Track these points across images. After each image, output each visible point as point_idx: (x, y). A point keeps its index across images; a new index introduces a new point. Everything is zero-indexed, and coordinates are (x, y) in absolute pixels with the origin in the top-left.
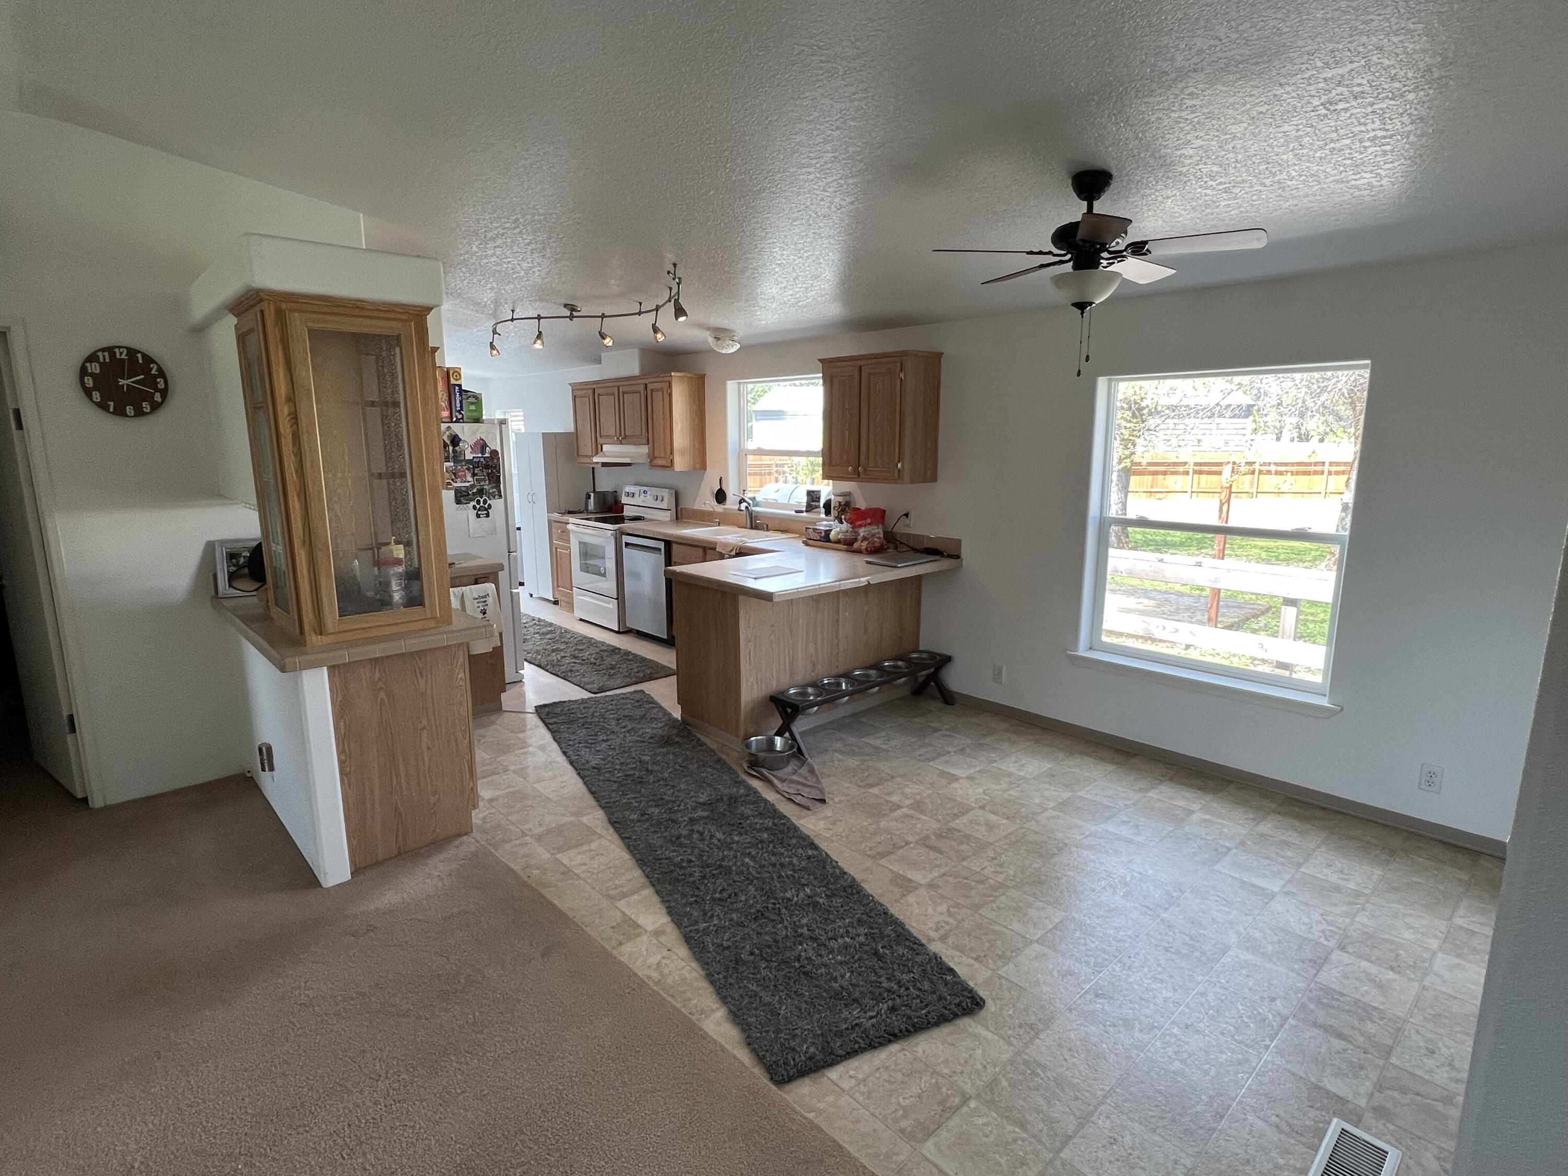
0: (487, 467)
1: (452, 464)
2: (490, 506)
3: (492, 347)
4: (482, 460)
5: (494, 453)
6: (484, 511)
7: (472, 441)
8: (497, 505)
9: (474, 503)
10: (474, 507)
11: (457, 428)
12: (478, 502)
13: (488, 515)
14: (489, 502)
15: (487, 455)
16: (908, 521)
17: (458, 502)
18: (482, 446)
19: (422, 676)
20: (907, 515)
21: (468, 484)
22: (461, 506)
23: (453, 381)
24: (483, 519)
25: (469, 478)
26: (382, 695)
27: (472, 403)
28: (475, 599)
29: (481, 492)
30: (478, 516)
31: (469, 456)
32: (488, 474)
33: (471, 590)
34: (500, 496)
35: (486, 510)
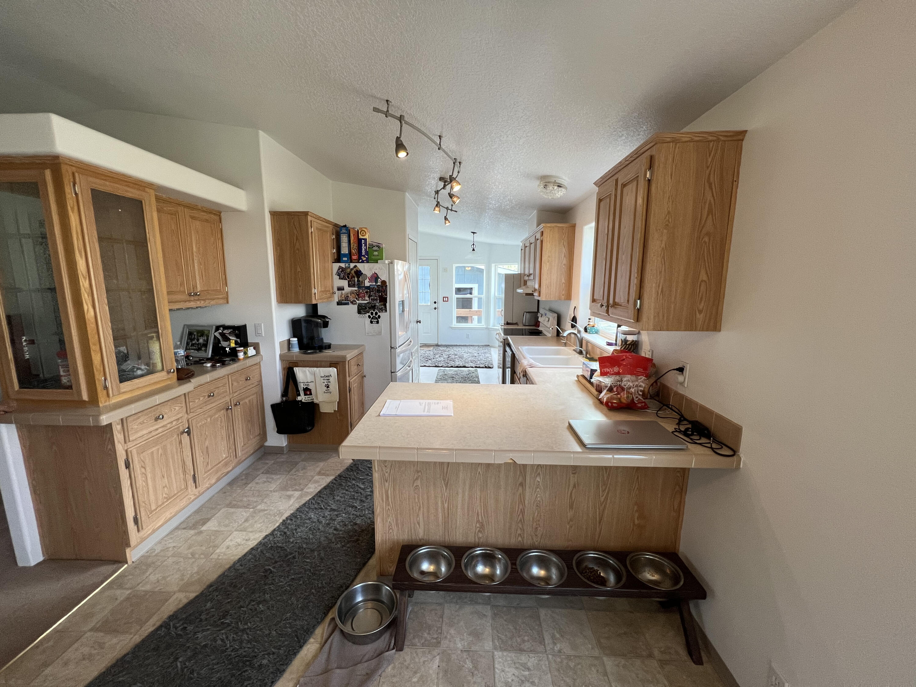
0: (378, 291)
1: (356, 289)
2: (379, 317)
4: (376, 287)
5: (384, 282)
6: (375, 319)
7: (369, 274)
8: (384, 316)
9: (368, 314)
10: (369, 317)
11: (360, 266)
12: (372, 314)
13: (378, 322)
14: (379, 314)
15: (379, 284)
16: (681, 378)
17: (359, 312)
18: (375, 277)
19: (81, 440)
20: (681, 370)
21: (366, 302)
22: (361, 315)
23: (361, 237)
24: (375, 325)
25: (367, 298)
26: (55, 448)
27: (376, 251)
28: (321, 377)
29: (374, 307)
30: (371, 322)
31: (367, 283)
32: (379, 296)
33: (319, 371)
34: (386, 311)
35: (376, 318)
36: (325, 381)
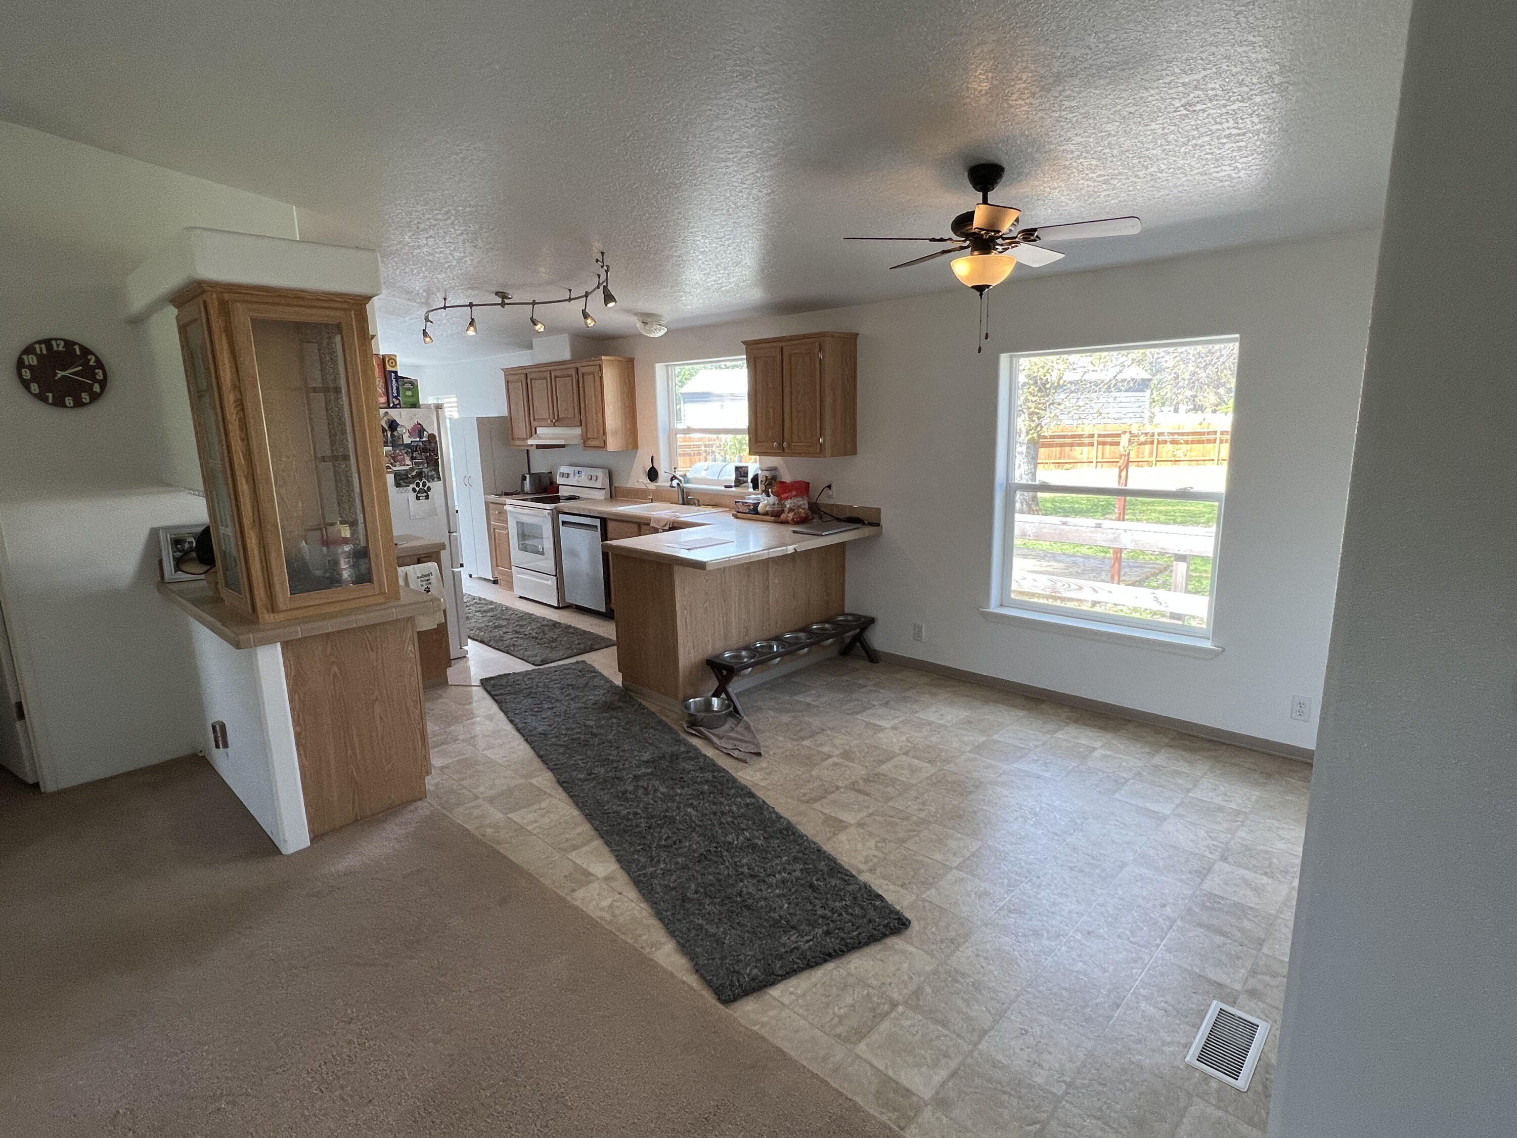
0: (424, 450)
1: (390, 448)
2: (429, 489)
3: (425, 334)
4: (420, 444)
5: (432, 437)
6: (423, 493)
7: (409, 425)
8: (436, 487)
9: (414, 486)
10: (414, 490)
11: (394, 414)
12: (418, 485)
13: (427, 497)
14: (428, 484)
15: (424, 439)
16: (831, 492)
17: (398, 485)
18: (419, 430)
19: (372, 649)
20: (829, 487)
21: (407, 468)
22: (401, 489)
23: (389, 368)
24: (423, 501)
25: (408, 462)
26: (335, 669)
27: (409, 389)
28: (418, 578)
29: (420, 475)
30: (418, 498)
31: (407, 440)
32: (427, 458)
33: (414, 568)
34: (439, 479)
35: (425, 492)
36: (424, 583)
